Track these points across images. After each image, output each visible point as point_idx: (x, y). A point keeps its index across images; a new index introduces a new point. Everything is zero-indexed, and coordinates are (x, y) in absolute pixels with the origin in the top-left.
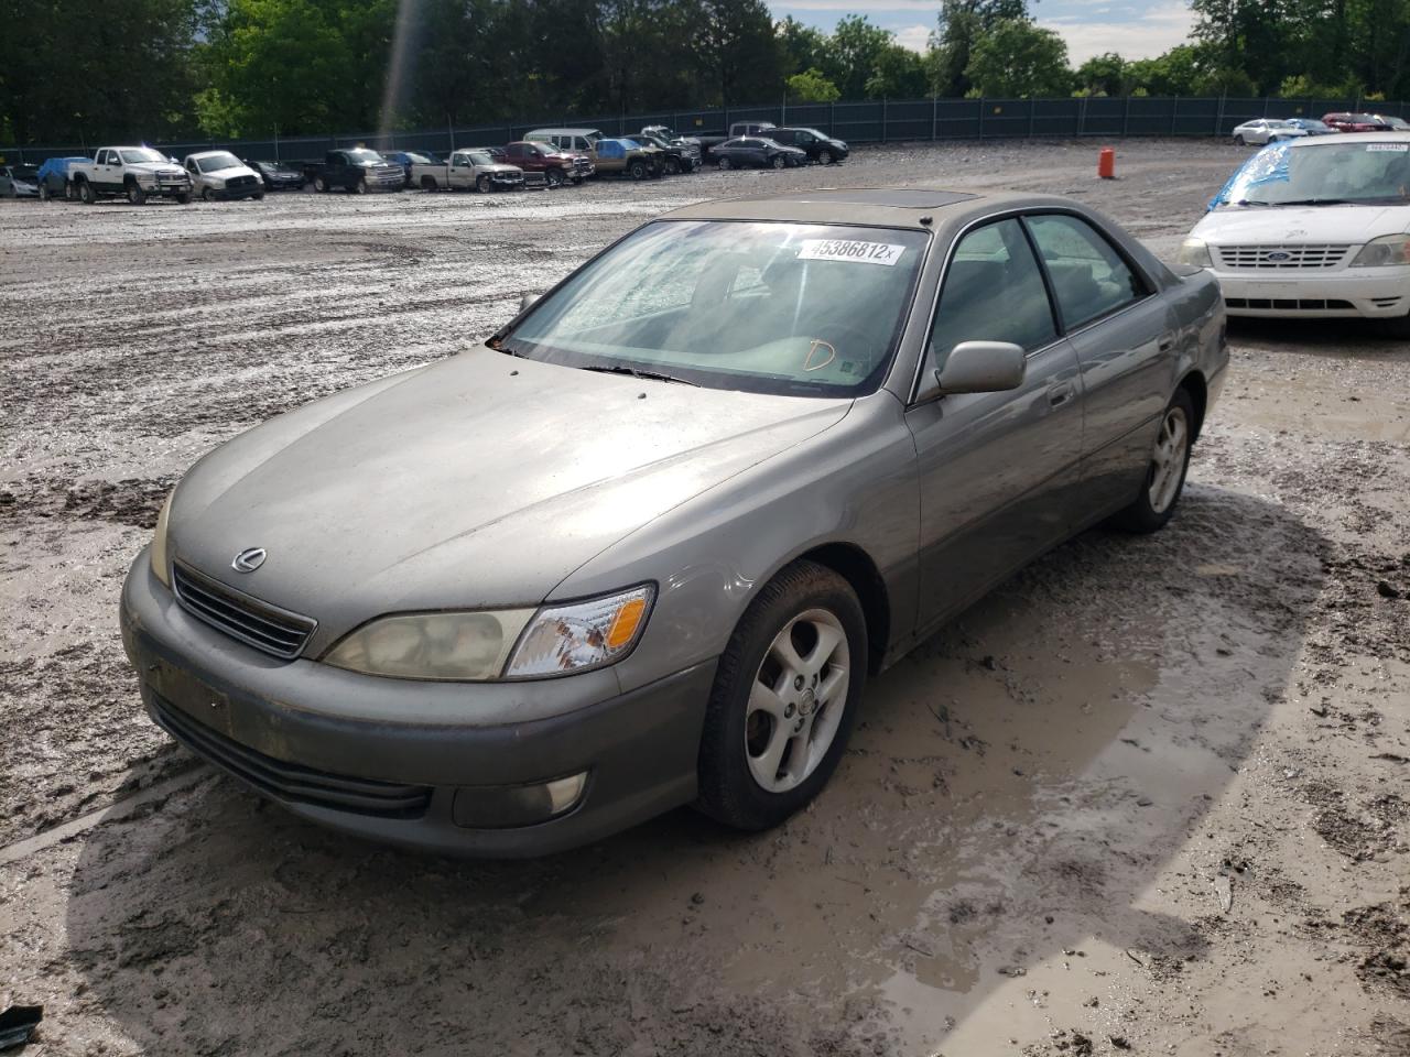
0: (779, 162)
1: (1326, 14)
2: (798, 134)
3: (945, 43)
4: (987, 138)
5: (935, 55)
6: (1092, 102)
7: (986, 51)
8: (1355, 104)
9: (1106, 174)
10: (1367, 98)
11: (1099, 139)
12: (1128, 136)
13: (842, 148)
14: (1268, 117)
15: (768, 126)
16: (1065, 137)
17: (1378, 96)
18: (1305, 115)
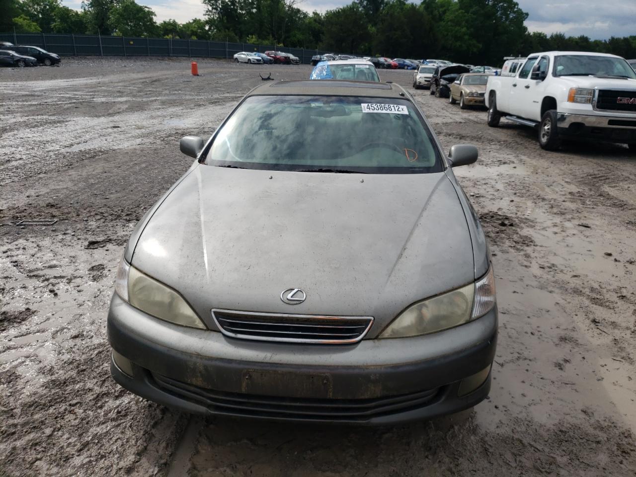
0: (22, 64)
1: (254, 10)
2: (29, 49)
3: (91, 7)
4: (129, 56)
5: (85, 13)
6: (174, 41)
7: (118, 14)
8: (274, 48)
9: (195, 74)
10: (278, 45)
11: (180, 58)
12: (192, 57)
13: (56, 57)
14: (245, 51)
15: (9, 44)
16: (165, 56)
17: (281, 45)
18: (258, 51)
